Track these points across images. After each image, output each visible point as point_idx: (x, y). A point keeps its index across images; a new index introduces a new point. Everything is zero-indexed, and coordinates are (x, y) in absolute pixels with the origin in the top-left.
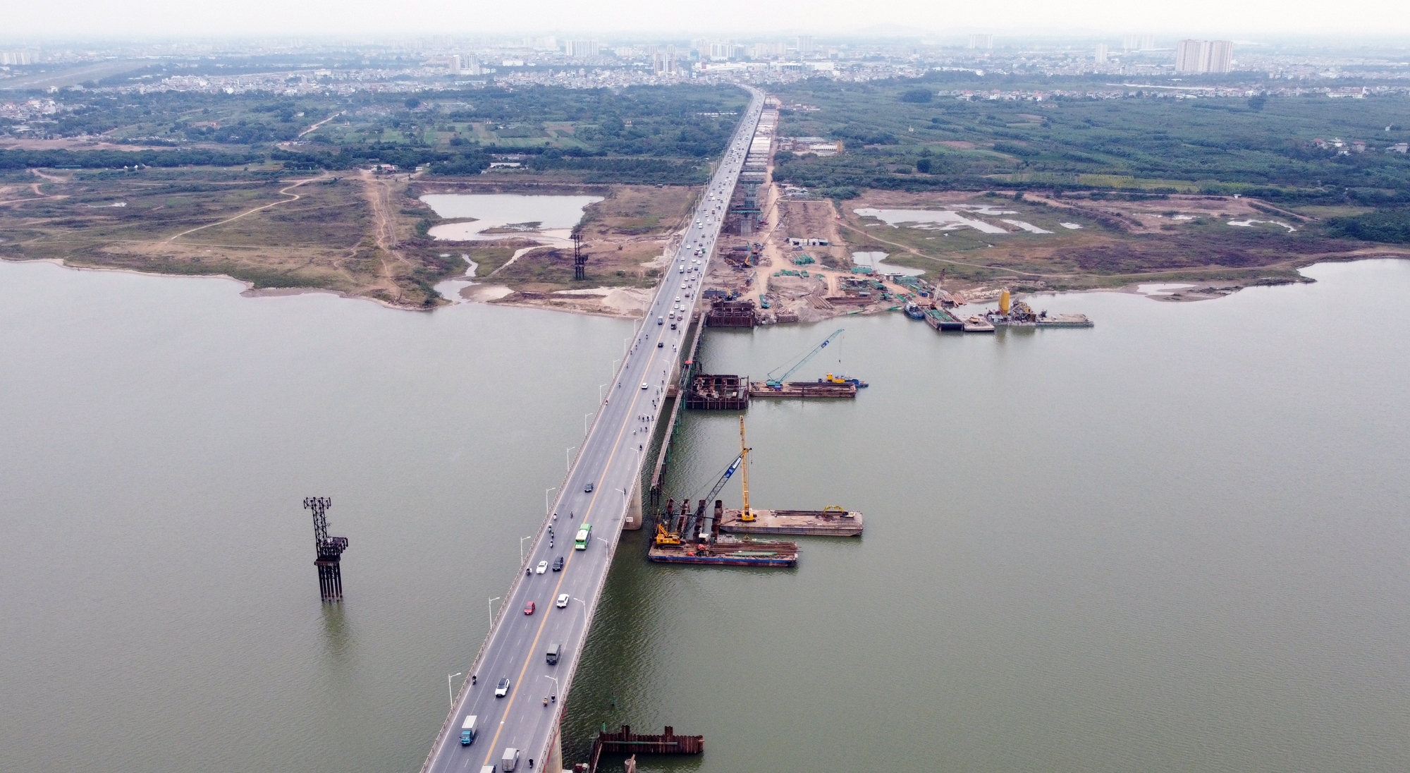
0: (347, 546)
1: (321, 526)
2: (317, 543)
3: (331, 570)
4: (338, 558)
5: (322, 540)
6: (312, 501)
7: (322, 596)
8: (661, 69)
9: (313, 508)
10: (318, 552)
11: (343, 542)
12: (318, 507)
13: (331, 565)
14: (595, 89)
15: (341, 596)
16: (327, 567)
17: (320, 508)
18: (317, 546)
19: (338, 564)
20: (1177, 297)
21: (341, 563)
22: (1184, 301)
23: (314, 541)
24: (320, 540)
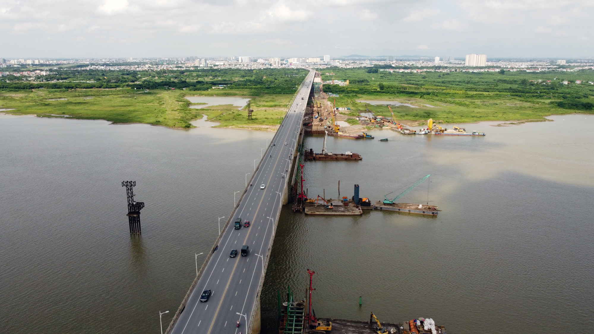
0: (144, 207)
1: (130, 196)
2: (128, 205)
3: (135, 219)
4: (139, 213)
5: (131, 203)
6: (126, 183)
7: (131, 232)
8: (275, 64)
9: (126, 186)
10: (129, 209)
11: (142, 204)
12: (129, 185)
13: (135, 216)
14: (251, 69)
15: (140, 233)
16: (133, 217)
17: (130, 186)
18: (128, 206)
19: (139, 216)
20: (499, 125)
21: (140, 215)
22: (502, 126)
23: (127, 204)
24: (130, 204)
